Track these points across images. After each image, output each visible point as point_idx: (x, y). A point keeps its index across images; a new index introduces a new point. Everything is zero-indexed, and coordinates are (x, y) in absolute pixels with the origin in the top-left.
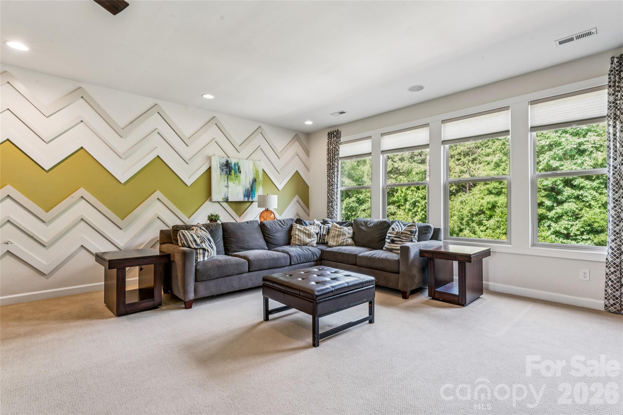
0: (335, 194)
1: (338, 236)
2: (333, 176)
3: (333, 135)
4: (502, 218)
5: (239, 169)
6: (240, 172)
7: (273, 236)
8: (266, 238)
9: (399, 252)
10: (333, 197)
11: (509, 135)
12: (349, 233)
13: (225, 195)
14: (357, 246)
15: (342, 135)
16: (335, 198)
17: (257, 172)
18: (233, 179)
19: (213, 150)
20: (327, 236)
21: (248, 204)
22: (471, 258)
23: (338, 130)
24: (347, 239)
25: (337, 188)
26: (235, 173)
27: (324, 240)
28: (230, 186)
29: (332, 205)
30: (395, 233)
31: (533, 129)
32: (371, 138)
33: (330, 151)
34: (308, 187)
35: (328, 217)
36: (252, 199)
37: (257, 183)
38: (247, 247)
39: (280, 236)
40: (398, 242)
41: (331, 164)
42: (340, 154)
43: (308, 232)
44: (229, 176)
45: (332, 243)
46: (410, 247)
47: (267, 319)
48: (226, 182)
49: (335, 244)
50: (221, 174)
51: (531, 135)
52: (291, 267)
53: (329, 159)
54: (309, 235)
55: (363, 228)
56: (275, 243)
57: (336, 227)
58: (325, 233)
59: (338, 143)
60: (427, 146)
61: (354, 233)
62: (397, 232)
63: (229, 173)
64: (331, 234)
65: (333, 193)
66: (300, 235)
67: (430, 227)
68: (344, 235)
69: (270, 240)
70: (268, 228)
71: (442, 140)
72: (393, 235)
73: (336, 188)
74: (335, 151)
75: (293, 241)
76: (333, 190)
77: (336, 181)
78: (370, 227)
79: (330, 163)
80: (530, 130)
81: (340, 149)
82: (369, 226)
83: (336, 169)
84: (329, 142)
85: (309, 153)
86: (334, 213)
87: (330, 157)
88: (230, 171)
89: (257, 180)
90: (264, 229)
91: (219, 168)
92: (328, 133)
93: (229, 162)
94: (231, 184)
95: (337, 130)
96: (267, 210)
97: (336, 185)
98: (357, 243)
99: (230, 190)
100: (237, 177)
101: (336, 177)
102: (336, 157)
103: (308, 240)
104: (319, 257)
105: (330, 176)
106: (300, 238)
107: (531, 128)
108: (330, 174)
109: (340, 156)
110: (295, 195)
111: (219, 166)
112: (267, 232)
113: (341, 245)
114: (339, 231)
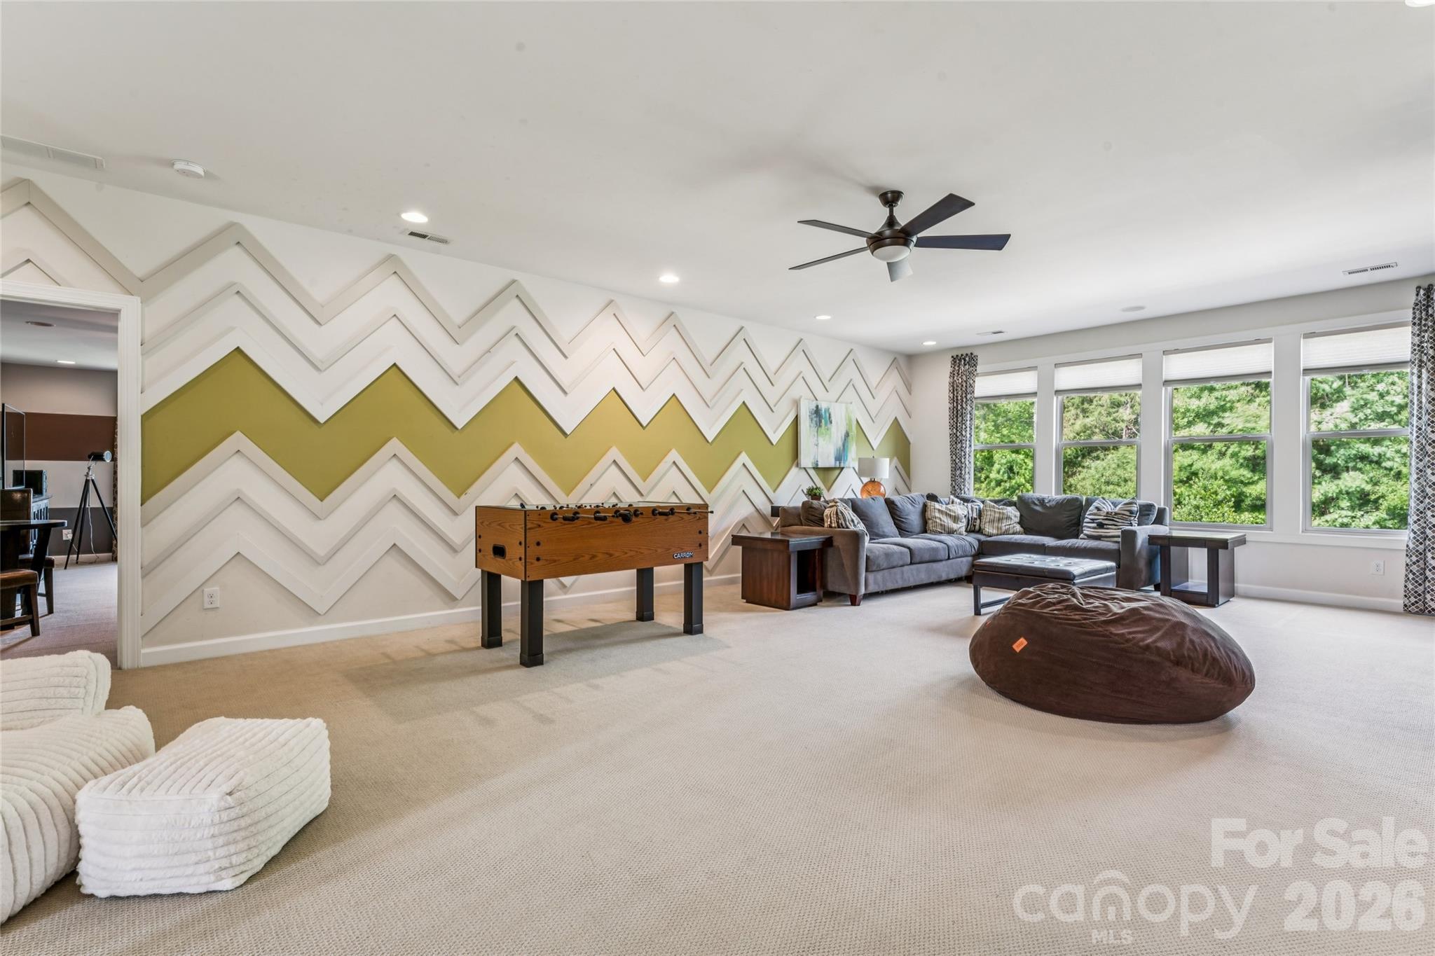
0: (967, 456)
1: (1000, 520)
2: (964, 427)
3: (963, 361)
4: (1205, 500)
5: (830, 417)
6: (831, 422)
7: (906, 519)
8: (896, 521)
9: (1120, 540)
10: (963, 460)
11: (1271, 377)
12: (1015, 516)
13: (814, 458)
14: (1026, 534)
15: (979, 361)
16: (967, 463)
17: (849, 424)
18: (823, 434)
19: (799, 390)
20: (978, 521)
21: (838, 472)
22: (1228, 543)
23: (972, 354)
24: (1015, 525)
25: (970, 446)
26: (826, 424)
27: (975, 526)
28: (820, 444)
29: (961, 473)
30: (1105, 514)
31: (1307, 371)
32: (1036, 370)
33: (957, 386)
34: (910, 443)
35: (953, 492)
36: (844, 463)
37: (850, 437)
38: (881, 533)
39: (914, 519)
40: (1110, 527)
41: (959, 407)
42: (975, 392)
43: (954, 514)
44: (819, 429)
45: (991, 531)
46: (1137, 532)
47: (977, 613)
48: (816, 438)
49: (995, 532)
50: (810, 426)
51: (1304, 379)
52: (950, 561)
53: (954, 400)
54: (956, 519)
55: (1038, 508)
56: (909, 530)
57: (994, 507)
58: (975, 516)
59: (972, 374)
60: (1139, 386)
61: (1021, 516)
62: (1107, 513)
63: (819, 425)
64: (986, 518)
65: (963, 454)
66: (941, 517)
67: (1154, 506)
68: (1008, 518)
69: (903, 525)
70: (898, 508)
71: (1164, 380)
72: (1102, 517)
73: (968, 446)
74: (966, 386)
75: (930, 525)
76: (962, 450)
77: (968, 436)
78: (1050, 507)
79: (957, 406)
80: (1303, 373)
81: (976, 384)
82: (1048, 505)
83: (969, 416)
84: (953, 371)
85: (911, 386)
86: (964, 485)
87: (957, 397)
88: (820, 422)
89: (850, 434)
90: (894, 509)
91: (808, 418)
92: (952, 357)
93: (819, 407)
94: (821, 440)
95: (969, 354)
96: (873, 482)
97: (968, 442)
98: (1027, 531)
99: (820, 450)
100: (828, 429)
101: (968, 429)
102: (969, 396)
103: (955, 526)
104: (978, 549)
105: (957, 426)
106: (943, 523)
107: (1304, 370)
108: (956, 423)
109: (977, 394)
110: (893, 457)
111: (808, 414)
112: (898, 513)
113: (1006, 532)
114: (1000, 513)
